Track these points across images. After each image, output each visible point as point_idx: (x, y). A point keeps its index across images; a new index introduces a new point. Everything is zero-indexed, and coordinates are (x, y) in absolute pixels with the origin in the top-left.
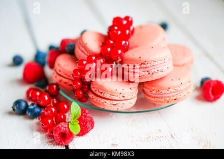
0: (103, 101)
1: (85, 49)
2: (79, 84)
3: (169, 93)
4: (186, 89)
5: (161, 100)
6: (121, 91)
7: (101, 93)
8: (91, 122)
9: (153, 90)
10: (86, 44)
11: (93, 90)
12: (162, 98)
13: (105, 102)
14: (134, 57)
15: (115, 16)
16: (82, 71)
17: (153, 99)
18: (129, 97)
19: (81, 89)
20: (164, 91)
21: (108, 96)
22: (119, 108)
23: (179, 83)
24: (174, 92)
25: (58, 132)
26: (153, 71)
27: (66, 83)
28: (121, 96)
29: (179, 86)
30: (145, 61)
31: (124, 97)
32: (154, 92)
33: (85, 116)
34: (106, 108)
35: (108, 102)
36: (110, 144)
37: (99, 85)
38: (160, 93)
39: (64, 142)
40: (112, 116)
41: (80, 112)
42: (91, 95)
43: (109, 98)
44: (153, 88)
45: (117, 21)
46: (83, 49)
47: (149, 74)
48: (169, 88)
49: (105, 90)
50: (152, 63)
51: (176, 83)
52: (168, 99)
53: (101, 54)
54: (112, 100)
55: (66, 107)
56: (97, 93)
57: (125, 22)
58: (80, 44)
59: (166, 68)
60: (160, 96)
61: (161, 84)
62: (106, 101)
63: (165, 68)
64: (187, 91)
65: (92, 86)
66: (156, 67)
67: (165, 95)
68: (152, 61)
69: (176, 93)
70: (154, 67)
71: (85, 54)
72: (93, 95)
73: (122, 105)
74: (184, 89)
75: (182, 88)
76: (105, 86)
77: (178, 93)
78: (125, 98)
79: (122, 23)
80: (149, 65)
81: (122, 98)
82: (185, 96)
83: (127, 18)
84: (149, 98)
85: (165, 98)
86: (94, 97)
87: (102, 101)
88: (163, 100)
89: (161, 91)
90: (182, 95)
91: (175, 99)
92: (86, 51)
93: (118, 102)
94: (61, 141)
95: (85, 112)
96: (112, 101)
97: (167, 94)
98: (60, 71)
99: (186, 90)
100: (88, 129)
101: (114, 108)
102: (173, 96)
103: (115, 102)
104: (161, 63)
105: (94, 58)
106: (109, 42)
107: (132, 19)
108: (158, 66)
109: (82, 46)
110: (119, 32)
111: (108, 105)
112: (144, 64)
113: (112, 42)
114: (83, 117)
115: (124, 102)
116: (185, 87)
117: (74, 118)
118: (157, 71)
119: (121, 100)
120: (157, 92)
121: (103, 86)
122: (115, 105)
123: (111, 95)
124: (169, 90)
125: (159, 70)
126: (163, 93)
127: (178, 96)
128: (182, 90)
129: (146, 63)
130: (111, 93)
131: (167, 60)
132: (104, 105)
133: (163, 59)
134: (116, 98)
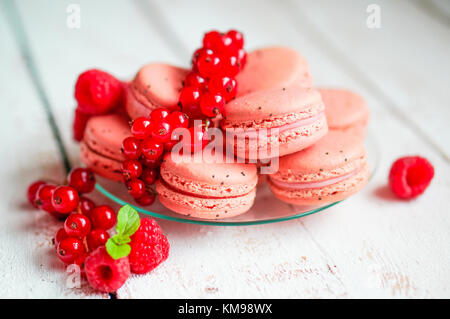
0: (186, 199)
1: (147, 97)
2: (136, 167)
3: (322, 181)
4: (355, 172)
5: (305, 195)
6: (223, 178)
7: (183, 184)
8: (163, 244)
9: (289, 175)
10: (149, 87)
11: (166, 178)
12: (307, 190)
13: (192, 202)
14: (249, 108)
15: (209, 29)
16: (141, 141)
17: (289, 195)
18: (241, 192)
19: (141, 178)
20: (311, 176)
21: (197, 190)
22: (219, 213)
23: (340, 159)
24: (331, 178)
25: (96, 266)
26: (287, 134)
27: (106, 167)
28: (223, 189)
30: (271, 115)
31: (229, 190)
32: (290, 180)
33: (151, 233)
34: (194, 215)
35: (197, 201)
36: (203, 289)
37: (177, 168)
38: (303, 180)
39: (108, 285)
40: (205, 233)
41: (138, 225)
42: (161, 190)
43: (200, 193)
44: (289, 171)
45: (212, 39)
46: (143, 98)
47: (280, 140)
48: (321, 170)
49: (191, 178)
50: (285, 118)
51: (335, 159)
52: (319, 192)
53: (179, 104)
54: (205, 197)
55: (109, 215)
56: (175, 184)
57: (228, 41)
58: (136, 88)
59: (314, 129)
60: (303, 187)
61: (303, 161)
62: (193, 199)
63: (311, 129)
64: (358, 176)
65: (162, 172)
66: (292, 126)
67: (313, 185)
68: (283, 115)
69: (336, 180)
70: (288, 127)
71: (146, 107)
72: (165, 189)
73: (227, 208)
74: (351, 172)
75: (347, 170)
76: (191, 170)
77: (340, 179)
78: (232, 194)
79: (223, 43)
80: (279, 122)
81: (226, 194)
82: (353, 185)
83: (232, 34)
84: (281, 193)
85: (315, 191)
86: (168, 192)
87: (185, 201)
88: (310, 194)
89: (305, 176)
90: (348, 183)
91: (334, 193)
92: (149, 101)
93: (218, 202)
94: (100, 285)
95: (150, 224)
96: (204, 201)
97: (318, 181)
98: (94, 143)
99: (356, 174)
100: (156, 259)
101: (210, 215)
102: (329, 186)
103: (211, 203)
104: (303, 119)
105: (165, 114)
106: (197, 81)
107: (242, 35)
108: (297, 124)
109: (140, 93)
110: (217, 61)
111: (197, 209)
112: (269, 121)
113: (201, 80)
114: (146, 234)
115: (229, 201)
116: (353, 169)
117: (125, 234)
118: (295, 135)
119: (224, 198)
120: (296, 179)
121: (187, 170)
122: (211, 208)
123: (202, 187)
124: (322, 173)
125: (299, 132)
126: (309, 180)
127: (341, 186)
128: (347, 174)
129: (272, 118)
130: (203, 182)
131: (314, 112)
132: (190, 208)
133: (307, 110)
134: (213, 193)
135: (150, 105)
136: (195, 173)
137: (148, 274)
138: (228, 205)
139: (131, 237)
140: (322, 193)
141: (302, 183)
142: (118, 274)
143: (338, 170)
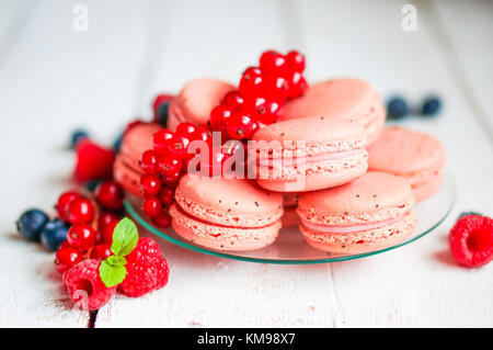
0: (191, 223)
2: (153, 184)
3: (346, 226)
4: (390, 221)
5: (327, 240)
6: (232, 205)
7: (189, 205)
8: (160, 268)
9: (313, 215)
10: (185, 100)
11: (178, 199)
12: (330, 234)
13: (195, 227)
18: (251, 223)
20: (335, 218)
21: (201, 213)
22: (224, 244)
23: (372, 205)
24: (358, 224)
25: (76, 278)
26: (307, 167)
27: (134, 183)
28: (230, 217)
29: (370, 213)
31: (237, 219)
32: (313, 220)
33: (145, 253)
34: (196, 242)
35: (201, 226)
38: (325, 222)
41: (135, 244)
43: (204, 218)
44: (313, 210)
48: (346, 213)
49: (197, 200)
50: (307, 149)
51: (364, 204)
52: (342, 239)
54: (211, 224)
56: (182, 205)
57: (280, 62)
59: (342, 165)
60: (326, 230)
62: (197, 223)
63: (338, 165)
67: (336, 230)
69: (363, 228)
70: (310, 159)
71: (180, 122)
73: (234, 239)
74: (384, 221)
75: (378, 217)
76: (198, 192)
77: (370, 227)
78: (239, 224)
81: (234, 223)
82: (384, 236)
85: (337, 237)
87: (189, 224)
88: (332, 240)
89: (328, 218)
90: (378, 233)
91: (361, 242)
93: (223, 230)
95: (146, 244)
96: (209, 227)
97: (342, 226)
99: (390, 224)
101: (214, 244)
102: (355, 234)
103: (216, 231)
104: (329, 152)
105: (191, 130)
107: (303, 58)
108: (321, 157)
111: (201, 235)
114: (139, 254)
115: (237, 231)
116: (385, 217)
117: (120, 253)
118: (316, 169)
119: (231, 227)
120: (319, 220)
121: (195, 191)
122: (216, 236)
123: (207, 211)
124: (347, 217)
125: (322, 167)
126: (331, 223)
127: (368, 235)
128: (378, 222)
130: (209, 207)
132: (193, 233)
134: (217, 219)
136: (201, 195)
138: (236, 236)
139: (126, 257)
140: (346, 240)
141: (326, 226)
143: (366, 217)
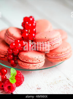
0: (28, 64)
1: (13, 37)
2: (12, 56)
3: (62, 55)
5: (58, 60)
6: (38, 58)
7: (27, 60)
8: (23, 78)
9: (53, 55)
10: (13, 34)
11: (21, 59)
12: (58, 58)
13: (30, 65)
14: (42, 38)
15: (25, 16)
16: (13, 49)
17: (53, 60)
18: (42, 61)
19: (13, 59)
21: (31, 62)
22: (37, 67)
24: (64, 54)
25: (7, 86)
26: (53, 44)
28: (38, 60)
29: (66, 51)
30: (49, 39)
31: (39, 61)
32: (54, 56)
33: (20, 75)
34: (30, 69)
35: (31, 65)
36: (36, 88)
37: (25, 56)
38: (57, 56)
39: (11, 91)
41: (16, 73)
43: (32, 62)
44: (53, 54)
47: (52, 46)
49: (29, 58)
50: (53, 40)
51: (65, 49)
52: (61, 59)
54: (33, 63)
55: (5, 71)
57: (31, 19)
58: (8, 35)
61: (57, 51)
62: (30, 64)
64: (70, 53)
66: (55, 41)
67: (60, 57)
68: (52, 39)
70: (53, 42)
71: (13, 40)
72: (21, 62)
73: (39, 66)
76: (29, 56)
78: (40, 62)
80: (51, 41)
81: (39, 62)
82: (70, 56)
83: (31, 17)
85: (60, 58)
86: (22, 63)
87: (28, 65)
88: (59, 59)
91: (65, 58)
92: (13, 38)
93: (36, 64)
94: (9, 91)
95: (19, 72)
96: (33, 64)
100: (22, 82)
101: (34, 68)
105: (19, 41)
106: (25, 31)
109: (10, 36)
110: (30, 25)
111: (31, 66)
112: (49, 41)
113: (27, 31)
114: (19, 76)
115: (39, 64)
117: (13, 76)
118: (55, 44)
119: (38, 63)
120: (55, 55)
122: (35, 66)
124: (62, 53)
125: (57, 43)
126: (59, 56)
127: (67, 56)
129: (49, 40)
130: (32, 59)
131: (59, 37)
132: (29, 67)
133: (57, 37)
134: (35, 62)
135: (14, 39)
136: (30, 57)
137: (20, 86)
138: (39, 65)
139: (15, 77)
140: (62, 59)
141: (57, 57)
142: (14, 88)
143: (66, 52)
